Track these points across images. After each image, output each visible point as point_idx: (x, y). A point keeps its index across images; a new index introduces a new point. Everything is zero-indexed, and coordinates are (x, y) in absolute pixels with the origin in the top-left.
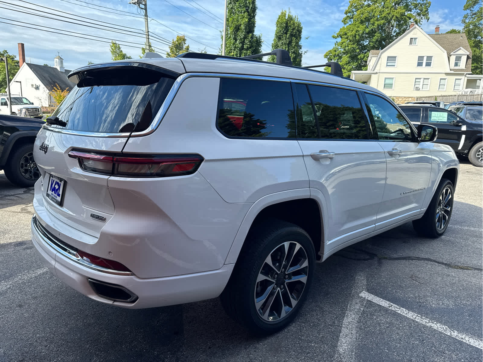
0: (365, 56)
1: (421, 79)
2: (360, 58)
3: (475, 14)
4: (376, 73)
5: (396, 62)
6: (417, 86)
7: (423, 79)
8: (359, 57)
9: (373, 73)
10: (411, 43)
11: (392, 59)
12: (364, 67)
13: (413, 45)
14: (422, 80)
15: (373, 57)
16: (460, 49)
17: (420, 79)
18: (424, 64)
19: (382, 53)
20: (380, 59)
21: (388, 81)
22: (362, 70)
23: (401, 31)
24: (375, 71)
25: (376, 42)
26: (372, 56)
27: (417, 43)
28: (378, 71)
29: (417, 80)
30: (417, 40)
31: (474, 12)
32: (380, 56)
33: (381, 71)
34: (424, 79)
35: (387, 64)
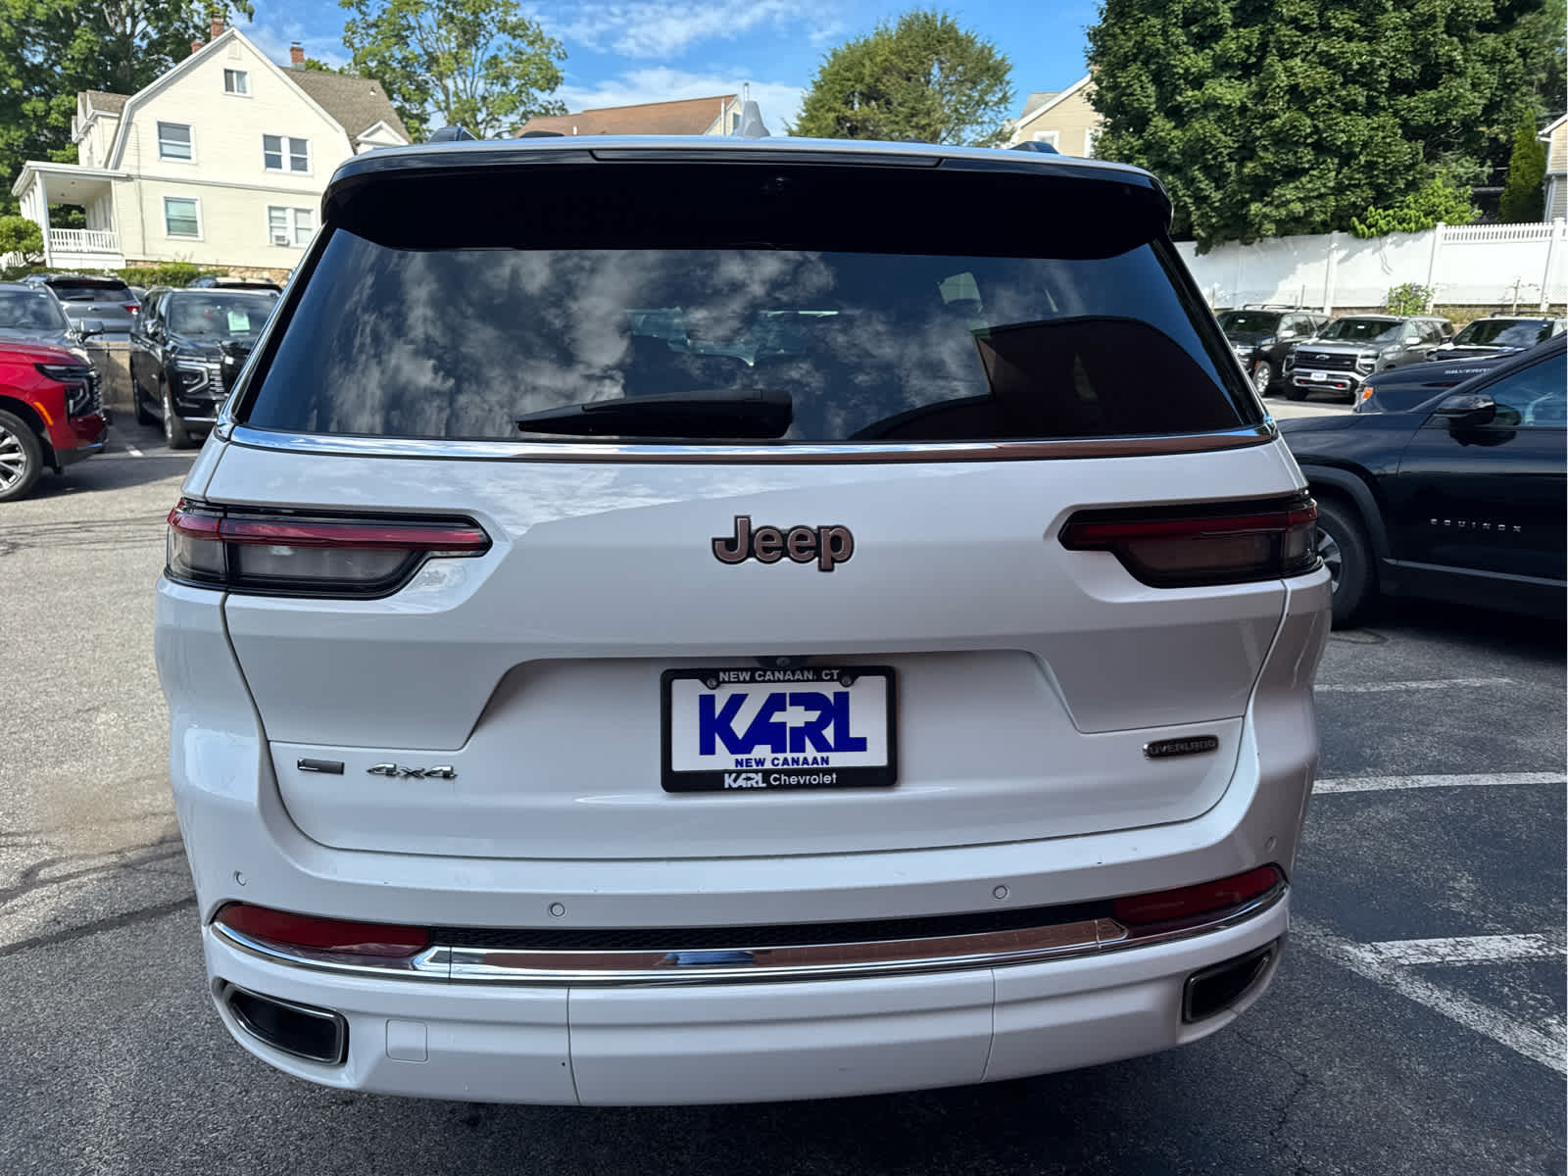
0: (51, 108)
1: (288, 211)
2: (31, 114)
3: (375, 25)
4: (129, 178)
5: (192, 143)
6: (280, 233)
7: (292, 211)
8: (27, 107)
9: (115, 178)
10: (229, 87)
11: (173, 133)
12: (57, 149)
13: (236, 93)
14: (290, 214)
15: (103, 116)
16: (380, 128)
17: (283, 209)
18: (286, 161)
19: (135, 107)
20: (133, 129)
21: (175, 211)
22: (50, 160)
23: (167, 37)
24: (123, 171)
25: (86, 59)
26: (98, 112)
27: (248, 89)
28: (134, 172)
29: (275, 214)
30: (247, 77)
31: (371, 19)
32: (131, 116)
33: (143, 173)
34: (297, 210)
35: (161, 149)
